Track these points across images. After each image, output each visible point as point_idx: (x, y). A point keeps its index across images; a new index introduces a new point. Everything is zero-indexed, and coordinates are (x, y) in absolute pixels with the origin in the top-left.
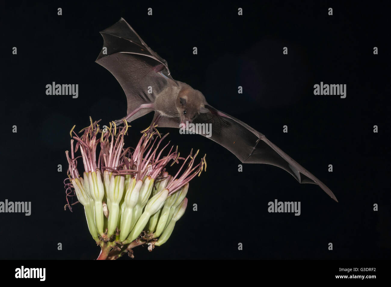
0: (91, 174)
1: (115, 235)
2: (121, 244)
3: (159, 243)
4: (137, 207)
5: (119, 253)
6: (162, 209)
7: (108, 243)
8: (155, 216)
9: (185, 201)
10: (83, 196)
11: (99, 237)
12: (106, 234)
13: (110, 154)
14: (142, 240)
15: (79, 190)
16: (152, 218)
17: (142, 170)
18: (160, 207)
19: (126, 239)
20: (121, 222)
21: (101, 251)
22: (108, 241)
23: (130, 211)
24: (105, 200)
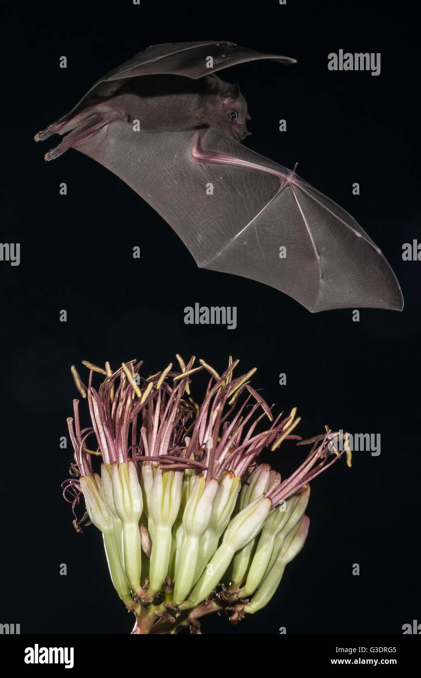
0: (118, 466)
1: (163, 591)
2: (175, 609)
3: (252, 608)
4: (208, 534)
5: (172, 629)
6: (258, 537)
7: (149, 606)
8: (244, 551)
9: (303, 524)
10: (101, 513)
11: (132, 595)
12: (147, 589)
13: (154, 427)
14: (218, 602)
15: (94, 499)
16: (238, 556)
17: (218, 459)
18: (255, 534)
19: (187, 599)
20: (176, 566)
21: (136, 623)
22: (149, 604)
23: (193, 542)
24: (143, 521)
